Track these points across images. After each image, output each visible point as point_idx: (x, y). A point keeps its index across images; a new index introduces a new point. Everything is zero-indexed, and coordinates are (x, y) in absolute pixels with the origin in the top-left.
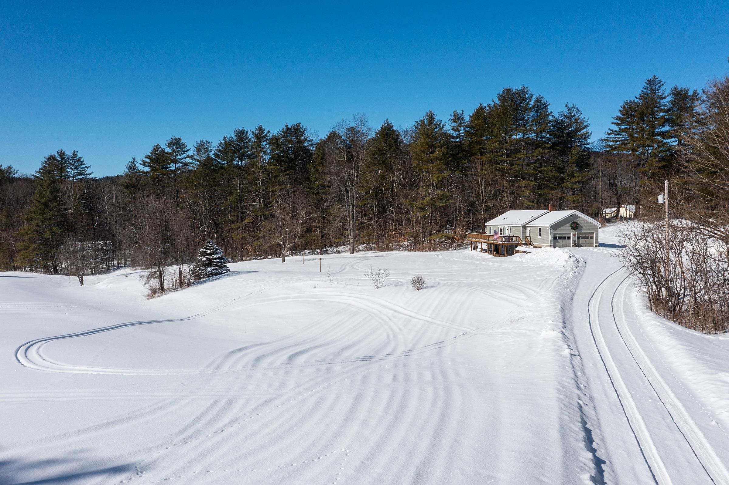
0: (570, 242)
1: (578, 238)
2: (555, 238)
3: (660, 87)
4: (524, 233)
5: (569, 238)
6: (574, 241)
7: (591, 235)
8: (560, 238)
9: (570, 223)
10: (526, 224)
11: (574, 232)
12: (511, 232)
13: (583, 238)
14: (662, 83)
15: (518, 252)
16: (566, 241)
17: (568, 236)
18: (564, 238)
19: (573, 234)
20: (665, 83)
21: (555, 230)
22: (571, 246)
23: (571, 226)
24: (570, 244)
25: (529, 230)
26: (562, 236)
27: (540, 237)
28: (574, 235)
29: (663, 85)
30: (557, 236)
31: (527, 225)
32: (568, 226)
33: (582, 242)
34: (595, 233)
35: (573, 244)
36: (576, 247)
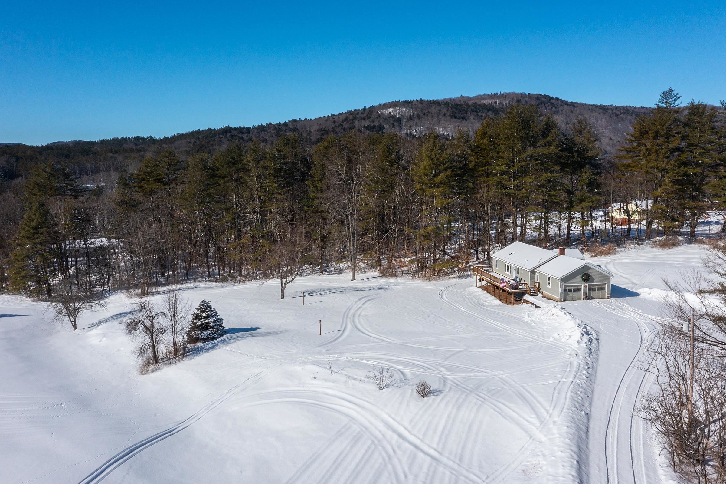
1: (590, 290)
2: (565, 290)
3: (676, 100)
4: (532, 278)
5: (580, 290)
6: (585, 293)
7: (603, 286)
8: (570, 290)
9: (581, 275)
11: (585, 284)
12: (518, 273)
13: (594, 289)
14: (678, 96)
15: (526, 302)
16: (576, 293)
17: (579, 288)
18: (575, 290)
19: (584, 286)
21: (565, 283)
22: (582, 299)
23: (582, 278)
24: (581, 296)
25: (538, 276)
26: (572, 288)
27: (549, 287)
28: (585, 287)
29: (679, 98)
30: (567, 288)
31: (535, 270)
32: (579, 278)
33: (593, 293)
34: (607, 284)
35: (583, 296)
36: (587, 299)
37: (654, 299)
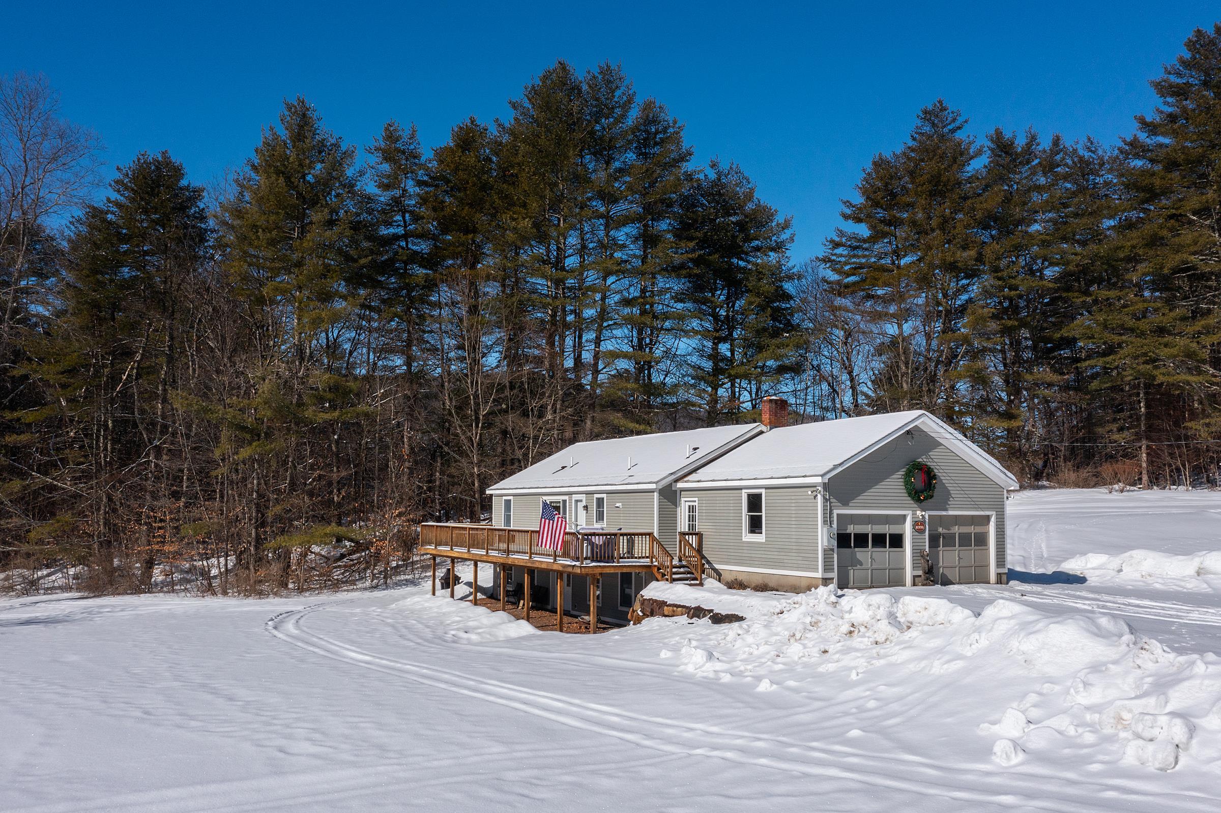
0: (903, 560)
1: (934, 540)
2: (843, 540)
4: (667, 518)
5: (897, 541)
7: (979, 529)
8: (861, 541)
9: (902, 472)
10: (677, 481)
11: (919, 513)
12: (600, 517)
13: (949, 540)
15: (657, 608)
16: (885, 554)
17: (894, 529)
18: (879, 540)
19: (915, 523)
20: (966, 122)
21: (845, 503)
22: (909, 579)
23: (907, 483)
24: (904, 569)
25: (692, 509)
26: (869, 529)
27: (760, 538)
28: (918, 526)
30: (852, 529)
31: (680, 485)
32: (895, 484)
33: (948, 558)
34: (993, 519)
35: (914, 568)
37: (1158, 586)
